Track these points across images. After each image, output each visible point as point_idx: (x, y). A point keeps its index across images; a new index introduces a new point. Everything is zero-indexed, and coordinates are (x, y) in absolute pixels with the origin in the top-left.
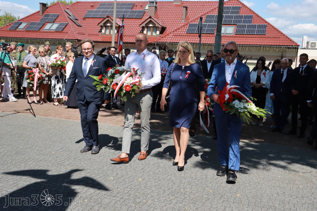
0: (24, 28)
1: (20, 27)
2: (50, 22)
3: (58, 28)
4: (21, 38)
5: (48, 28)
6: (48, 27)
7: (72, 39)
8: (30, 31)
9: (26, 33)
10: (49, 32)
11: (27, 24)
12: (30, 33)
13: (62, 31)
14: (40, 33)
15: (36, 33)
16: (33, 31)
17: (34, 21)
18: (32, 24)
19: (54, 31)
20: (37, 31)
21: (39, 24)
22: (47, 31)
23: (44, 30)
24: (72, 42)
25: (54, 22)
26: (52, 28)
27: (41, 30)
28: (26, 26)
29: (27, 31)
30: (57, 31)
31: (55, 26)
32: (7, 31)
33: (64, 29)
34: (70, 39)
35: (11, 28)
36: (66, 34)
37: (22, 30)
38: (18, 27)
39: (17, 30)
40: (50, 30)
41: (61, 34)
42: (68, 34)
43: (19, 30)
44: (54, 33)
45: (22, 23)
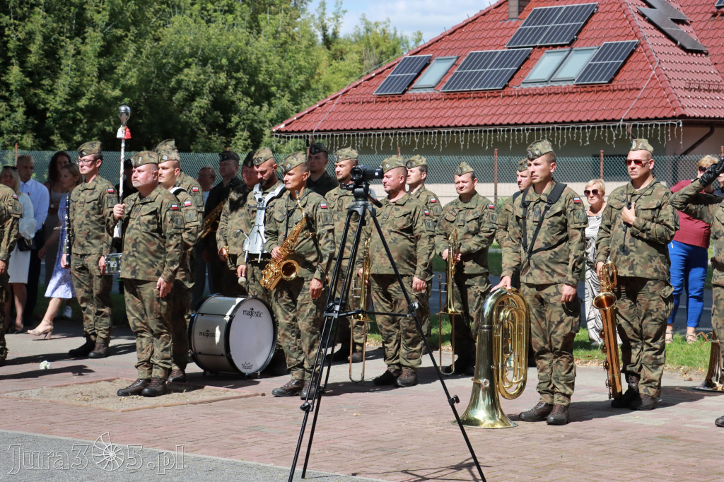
0: (439, 82)
1: (422, 81)
2: (555, 46)
3: (589, 70)
4: (425, 131)
5: (545, 76)
6: (544, 67)
7: (656, 118)
8: (463, 96)
9: (449, 103)
10: (549, 92)
11: (454, 65)
12: (464, 103)
13: (611, 81)
14: (508, 100)
15: (493, 101)
16: (479, 95)
17: (484, 47)
18: (474, 60)
19: (571, 84)
20: (494, 94)
21: (504, 59)
22: (540, 86)
23: (525, 87)
24: (656, 130)
25: (573, 41)
26: (563, 74)
27: (516, 87)
28: (447, 74)
29: (450, 96)
30: (586, 85)
31: (576, 63)
32: (369, 102)
33: (621, 73)
34: (647, 119)
35: (383, 87)
36: (628, 95)
37: (430, 91)
38: (412, 83)
39: (410, 92)
40: (555, 84)
41: (603, 96)
42: (639, 94)
43: (417, 92)
44: (571, 97)
45: (431, 59)
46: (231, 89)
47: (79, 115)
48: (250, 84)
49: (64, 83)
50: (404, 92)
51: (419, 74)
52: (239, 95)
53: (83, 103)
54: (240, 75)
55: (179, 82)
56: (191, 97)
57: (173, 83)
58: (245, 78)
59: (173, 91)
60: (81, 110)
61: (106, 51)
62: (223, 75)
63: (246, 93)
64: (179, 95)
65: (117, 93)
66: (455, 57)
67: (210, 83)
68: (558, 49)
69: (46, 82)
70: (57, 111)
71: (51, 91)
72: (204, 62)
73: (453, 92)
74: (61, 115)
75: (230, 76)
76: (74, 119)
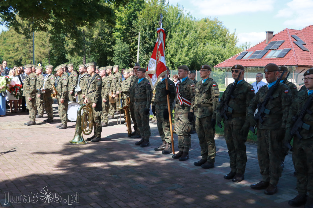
0: (249, 57)
2: (274, 49)
3: (280, 55)
5: (270, 56)
6: (270, 54)
7: (292, 65)
8: (253, 60)
9: (250, 62)
13: (284, 57)
14: (262, 61)
15: (258, 61)
16: (256, 60)
17: (259, 49)
18: (257, 52)
19: (275, 57)
20: (259, 59)
21: (262, 52)
22: (269, 58)
23: (266, 58)
24: (292, 68)
25: (278, 48)
27: (264, 58)
28: (251, 55)
29: (250, 60)
30: (278, 58)
31: (277, 53)
32: (234, 61)
33: (286, 55)
34: (290, 65)
35: (237, 58)
36: (287, 60)
37: (246, 59)
38: (243, 57)
39: (242, 59)
40: (272, 58)
41: (282, 60)
42: (289, 60)
43: (244, 59)
44: (275, 60)
45: (248, 52)
46: (217, 59)
47: (180, 64)
48: (221, 58)
49: (178, 57)
50: (241, 59)
51: (245, 55)
52: (219, 60)
53: (181, 61)
54: (219, 56)
55: (206, 58)
56: (209, 61)
57: (205, 58)
58: (221, 56)
59: (205, 59)
60: (181, 63)
61: (188, 51)
62: (216, 56)
63: (220, 60)
64: (207, 60)
65: (188, 59)
66: (253, 52)
67: (213, 58)
68: (275, 50)
69: (174, 57)
70: (176, 63)
71: (175, 59)
72: (212, 53)
73: (251, 59)
74: (177, 63)
75: (217, 56)
76: (179, 64)
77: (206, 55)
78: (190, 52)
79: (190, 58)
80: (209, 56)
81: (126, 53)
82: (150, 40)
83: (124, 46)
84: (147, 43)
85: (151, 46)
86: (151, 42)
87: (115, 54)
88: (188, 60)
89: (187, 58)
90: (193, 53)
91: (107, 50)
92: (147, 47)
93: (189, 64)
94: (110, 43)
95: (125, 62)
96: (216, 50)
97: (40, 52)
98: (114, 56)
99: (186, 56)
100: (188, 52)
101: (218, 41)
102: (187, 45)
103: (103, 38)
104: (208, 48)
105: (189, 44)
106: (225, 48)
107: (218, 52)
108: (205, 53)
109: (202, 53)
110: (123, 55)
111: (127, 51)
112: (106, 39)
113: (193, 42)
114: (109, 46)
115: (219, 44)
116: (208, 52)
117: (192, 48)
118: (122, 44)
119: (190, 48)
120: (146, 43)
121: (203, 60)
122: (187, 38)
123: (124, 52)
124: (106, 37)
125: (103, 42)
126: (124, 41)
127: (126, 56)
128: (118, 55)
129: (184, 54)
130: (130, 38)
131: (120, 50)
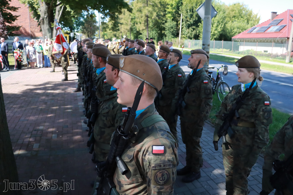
0: (256, 31)
3: (277, 29)
5: (270, 30)
8: (258, 33)
10: (270, 33)
13: (279, 31)
16: (260, 33)
17: (264, 26)
20: (262, 33)
21: (266, 28)
25: (277, 25)
26: (273, 30)
27: (266, 32)
28: (258, 30)
29: (256, 33)
30: (275, 32)
32: (246, 34)
33: (282, 30)
35: (248, 32)
36: (281, 33)
37: (254, 32)
38: (252, 31)
41: (277, 33)
43: (252, 33)
44: (273, 34)
45: (256, 28)
57: (232, 31)
59: (232, 32)
64: (233, 33)
66: (260, 27)
68: (274, 26)
75: (242, 30)
77: (234, 29)
78: (218, 27)
79: (219, 32)
80: (235, 30)
81: (174, 28)
82: (190, 19)
83: (172, 24)
84: (189, 21)
85: (191, 23)
86: (191, 21)
87: (167, 29)
88: (217, 33)
89: (216, 32)
90: (221, 28)
91: (162, 26)
92: (189, 24)
93: (218, 36)
94: (164, 22)
95: (173, 34)
96: (241, 26)
97: (124, 28)
98: (166, 31)
99: (215, 30)
100: (217, 27)
101: (244, 19)
102: (216, 23)
103: (159, 18)
104: (235, 24)
105: (218, 22)
106: (248, 24)
107: (243, 28)
108: (232, 28)
109: (231, 28)
110: (172, 29)
111: (174, 27)
112: (161, 19)
113: (221, 20)
114: (163, 24)
115: (243, 22)
116: (235, 28)
117: (220, 24)
118: (171, 22)
119: (218, 24)
120: (187, 21)
121: (231, 33)
122: (217, 18)
123: (172, 28)
124: (162, 18)
125: (160, 21)
126: (173, 20)
127: (174, 30)
128: (169, 30)
129: (214, 29)
130: (178, 18)
131: (170, 26)
